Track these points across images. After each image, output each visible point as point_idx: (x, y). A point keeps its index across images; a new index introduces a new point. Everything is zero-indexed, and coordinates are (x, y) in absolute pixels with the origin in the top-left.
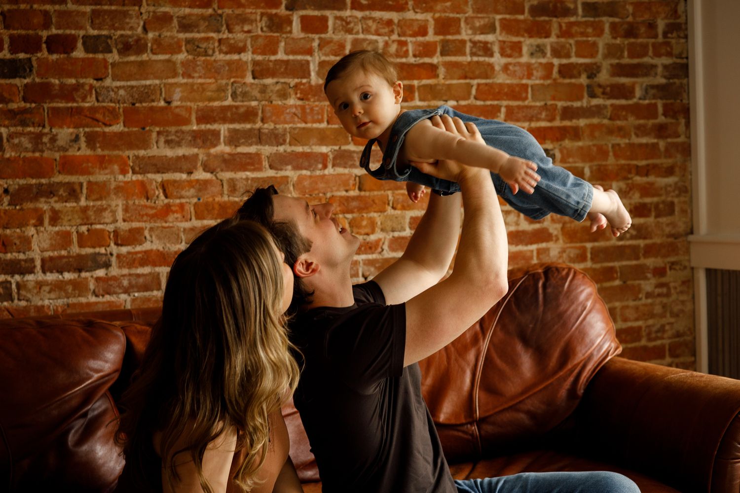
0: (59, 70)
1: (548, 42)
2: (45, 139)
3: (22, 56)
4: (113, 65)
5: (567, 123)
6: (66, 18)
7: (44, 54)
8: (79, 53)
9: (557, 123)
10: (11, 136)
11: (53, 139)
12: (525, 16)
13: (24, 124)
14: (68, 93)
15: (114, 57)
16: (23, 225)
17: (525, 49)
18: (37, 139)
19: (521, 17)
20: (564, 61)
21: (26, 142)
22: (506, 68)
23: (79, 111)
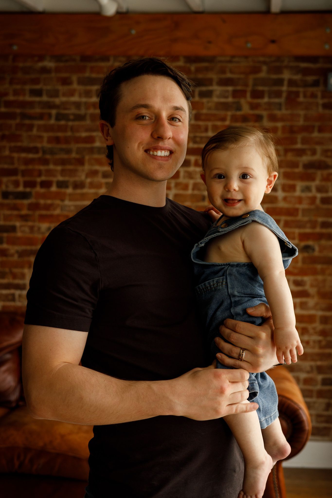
0: (44, 196)
1: (313, 185)
2: (36, 229)
3: (28, 190)
4: (70, 195)
5: (324, 231)
6: (49, 172)
7: (38, 189)
8: (54, 189)
9: (318, 230)
10: (21, 226)
11: (39, 229)
12: (300, 170)
13: (26, 220)
14: (48, 207)
15: (70, 190)
16: (22, 267)
17: (298, 188)
18: (32, 228)
19: (296, 170)
20: (324, 195)
21: (27, 229)
22: (285, 199)
23: (51, 216)
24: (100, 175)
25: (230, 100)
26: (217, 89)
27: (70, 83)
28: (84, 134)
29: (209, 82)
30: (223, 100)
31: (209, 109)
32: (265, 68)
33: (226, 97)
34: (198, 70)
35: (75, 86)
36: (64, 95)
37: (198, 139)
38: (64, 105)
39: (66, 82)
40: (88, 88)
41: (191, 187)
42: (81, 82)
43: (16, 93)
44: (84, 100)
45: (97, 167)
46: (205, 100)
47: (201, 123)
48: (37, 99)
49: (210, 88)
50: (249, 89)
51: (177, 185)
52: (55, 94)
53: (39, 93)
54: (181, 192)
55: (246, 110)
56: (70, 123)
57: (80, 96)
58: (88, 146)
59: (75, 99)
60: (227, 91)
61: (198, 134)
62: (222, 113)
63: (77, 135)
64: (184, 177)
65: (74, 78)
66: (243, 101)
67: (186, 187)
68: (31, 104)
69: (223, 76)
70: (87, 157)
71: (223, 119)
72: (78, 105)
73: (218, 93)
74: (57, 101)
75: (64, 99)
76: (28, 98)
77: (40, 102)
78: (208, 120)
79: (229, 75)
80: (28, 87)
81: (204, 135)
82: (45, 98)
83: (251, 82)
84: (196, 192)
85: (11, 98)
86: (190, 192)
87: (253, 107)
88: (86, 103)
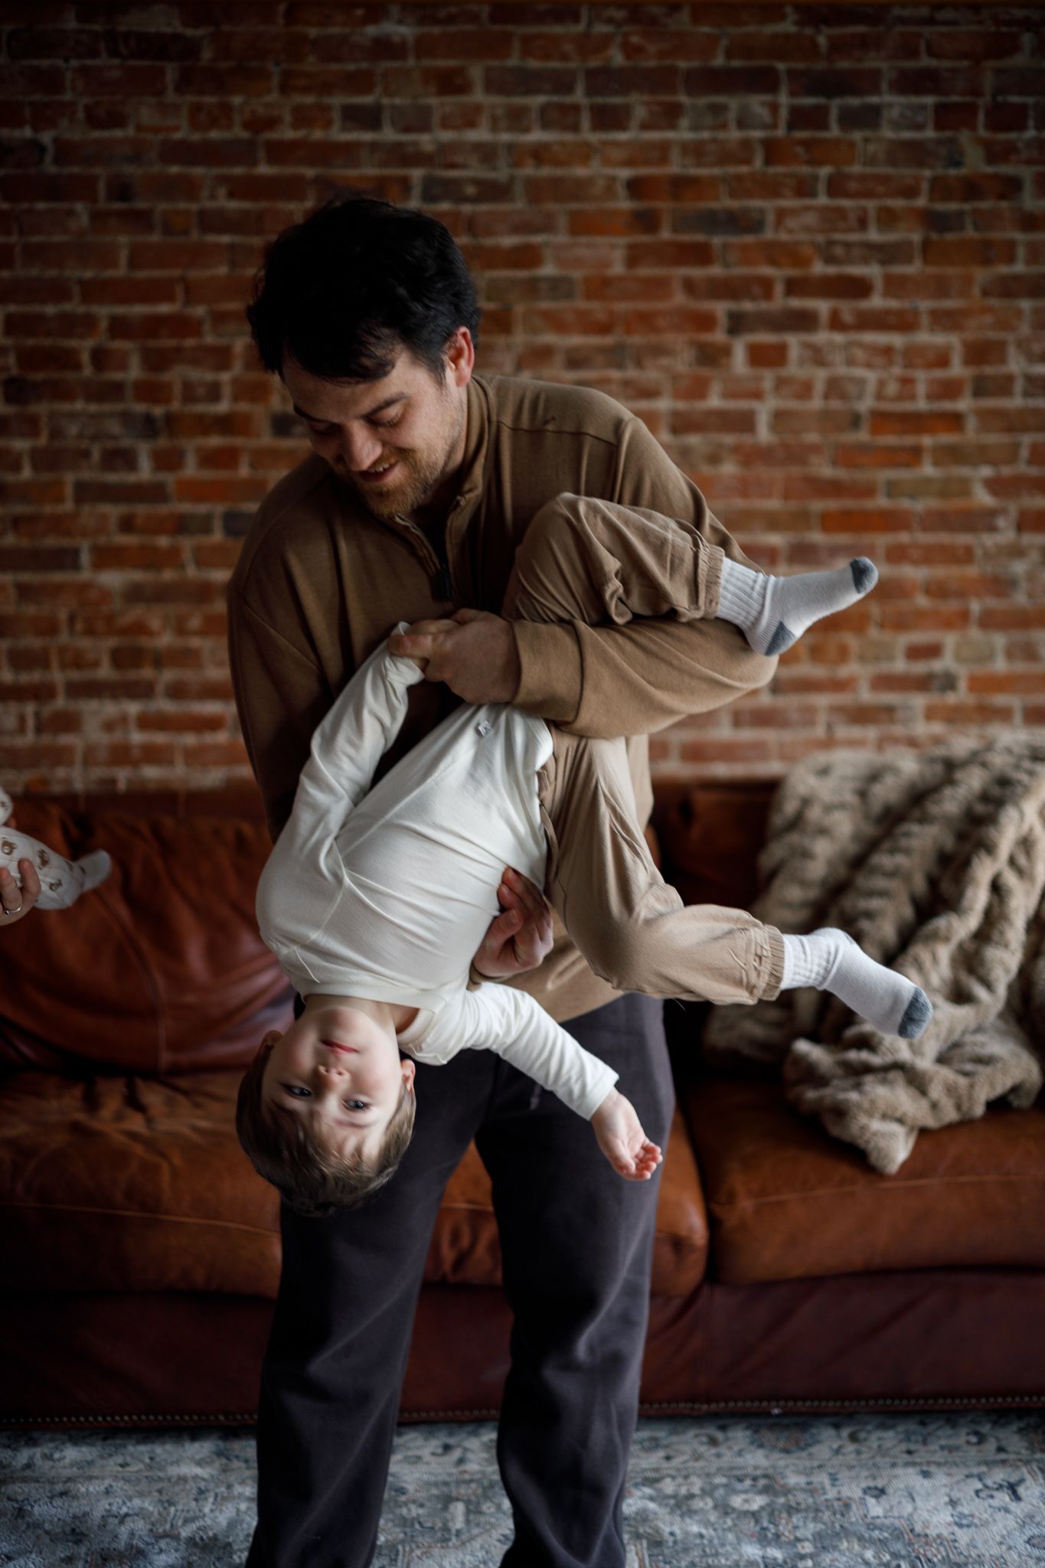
24: (559, 359)
25: (930, 134)
26: (893, 103)
27: (464, 88)
28: (508, 241)
29: (868, 82)
30: (907, 135)
31: (871, 161)
32: (1027, 39)
33: (919, 127)
34: (837, 47)
35: (479, 96)
36: (446, 124)
37: (839, 251)
38: (444, 155)
39: (450, 83)
40: (518, 100)
41: (819, 388)
42: (493, 85)
43: (302, 118)
44: (505, 137)
45: (549, 338)
46: (857, 136)
47: (846, 203)
48: (368, 136)
49: (874, 100)
50: (984, 102)
51: (781, 383)
52: (420, 122)
53: (370, 118)
54: (793, 404)
55: (975, 162)
56: (467, 208)
57: (494, 128)
58: (521, 274)
59: (480, 134)
60: (923, 108)
61: (838, 236)
62: (907, 173)
63: (489, 242)
64: (802, 362)
65: (476, 72)
66: (964, 137)
67: (805, 390)
68: (349, 152)
69: (910, 64)
70: (519, 309)
71: (910, 192)
72: (487, 153)
73: (895, 113)
74: (426, 141)
75: (447, 136)
76: (340, 135)
77: (374, 146)
78: (869, 194)
79: (926, 62)
80: (337, 100)
81: (855, 237)
82: (389, 134)
83: (988, 82)
84: (836, 404)
85: (288, 134)
86: (816, 403)
87: (996, 154)
88: (510, 147)
